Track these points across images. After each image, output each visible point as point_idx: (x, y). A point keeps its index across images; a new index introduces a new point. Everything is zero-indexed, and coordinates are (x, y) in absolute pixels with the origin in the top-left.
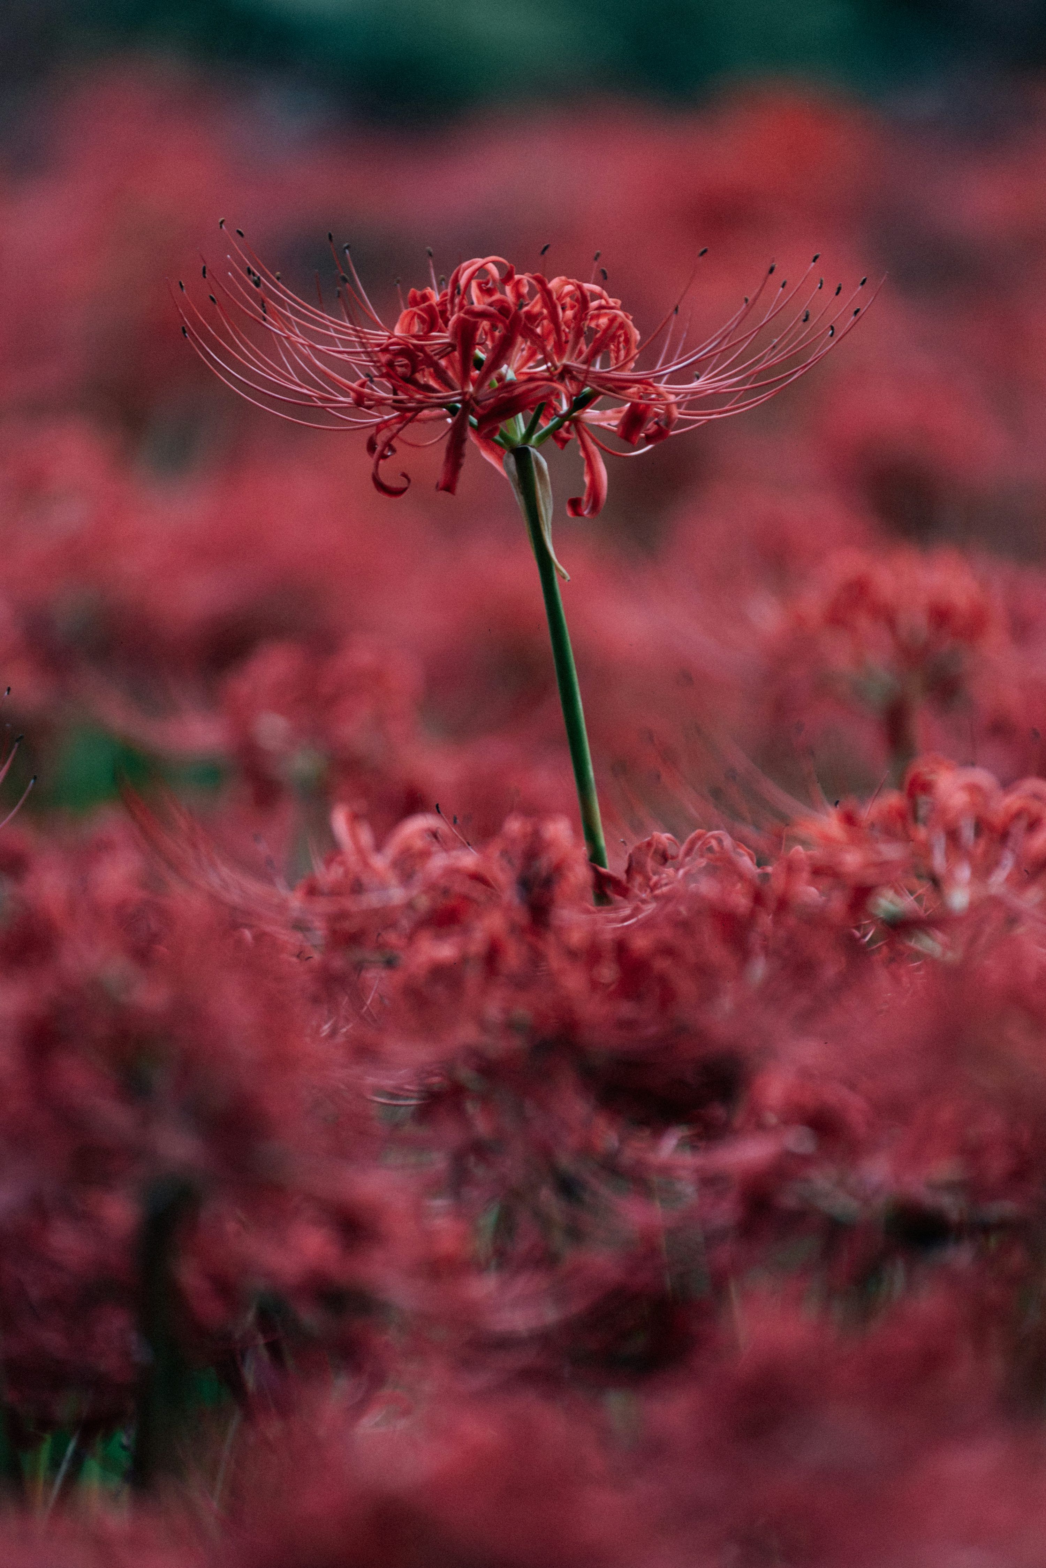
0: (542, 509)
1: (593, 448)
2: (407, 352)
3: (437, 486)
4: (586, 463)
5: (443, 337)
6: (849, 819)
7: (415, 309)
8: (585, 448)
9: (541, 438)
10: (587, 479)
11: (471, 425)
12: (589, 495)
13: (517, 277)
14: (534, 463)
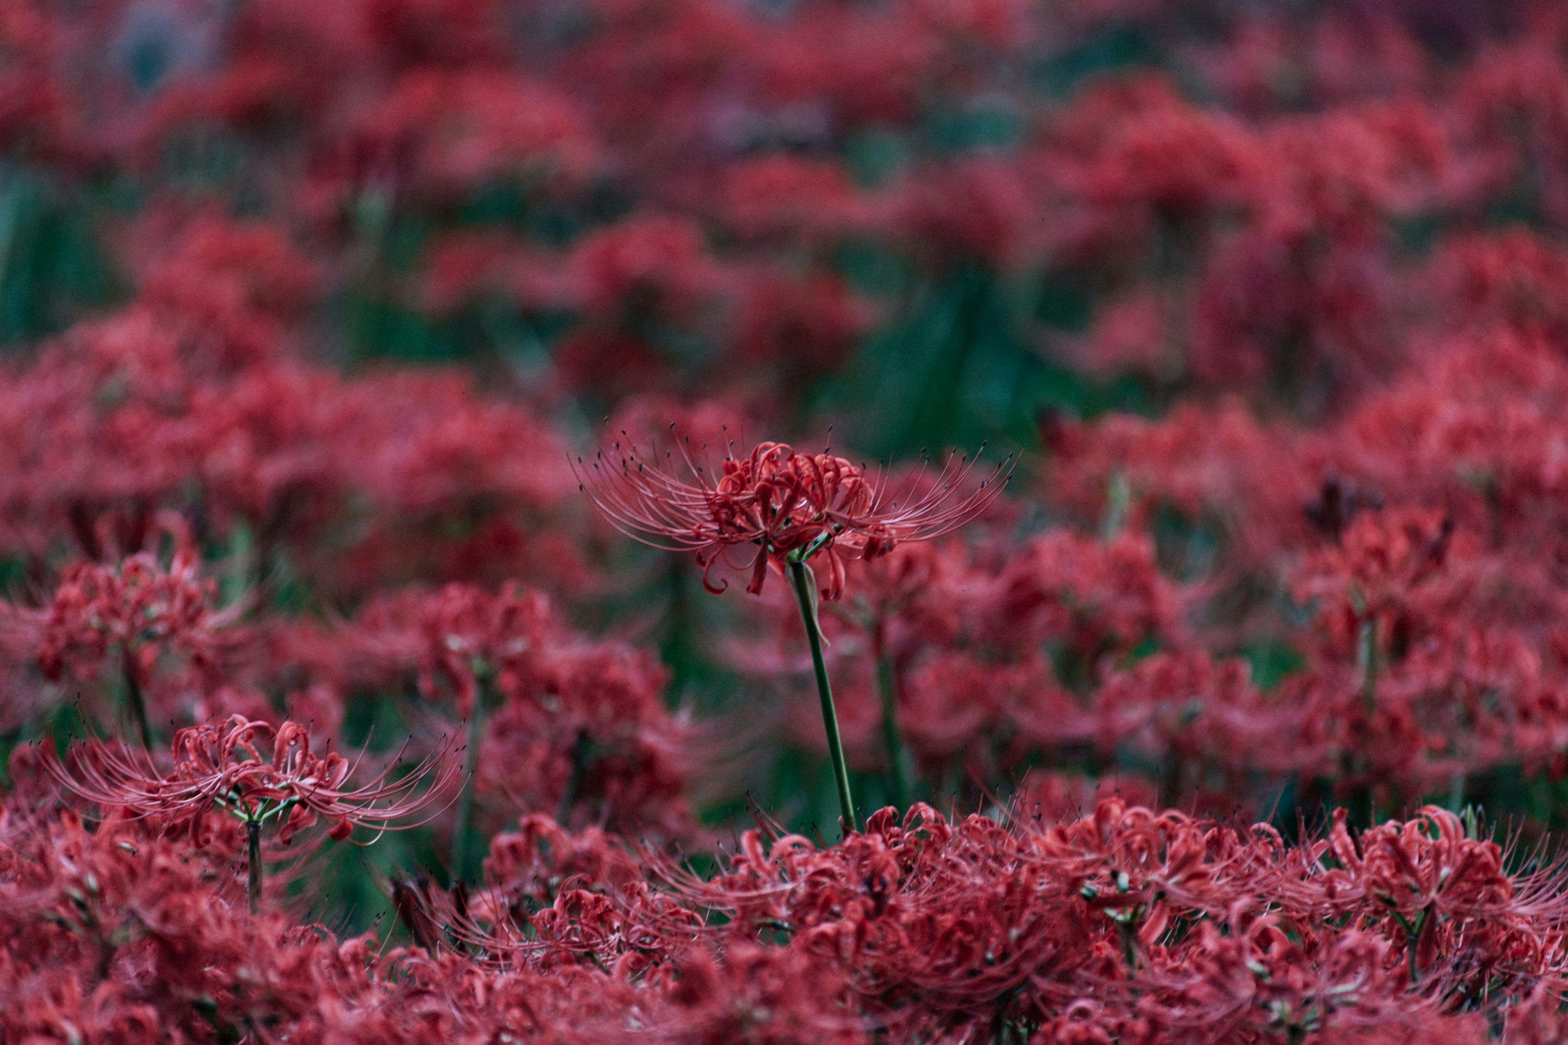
0: (811, 601)
1: (837, 558)
2: (726, 504)
3: (748, 589)
4: (831, 567)
5: (749, 493)
6: (1062, 836)
7: (730, 476)
8: (832, 558)
9: (809, 556)
10: (832, 577)
11: (770, 552)
12: (834, 586)
13: (796, 456)
14: (805, 573)
